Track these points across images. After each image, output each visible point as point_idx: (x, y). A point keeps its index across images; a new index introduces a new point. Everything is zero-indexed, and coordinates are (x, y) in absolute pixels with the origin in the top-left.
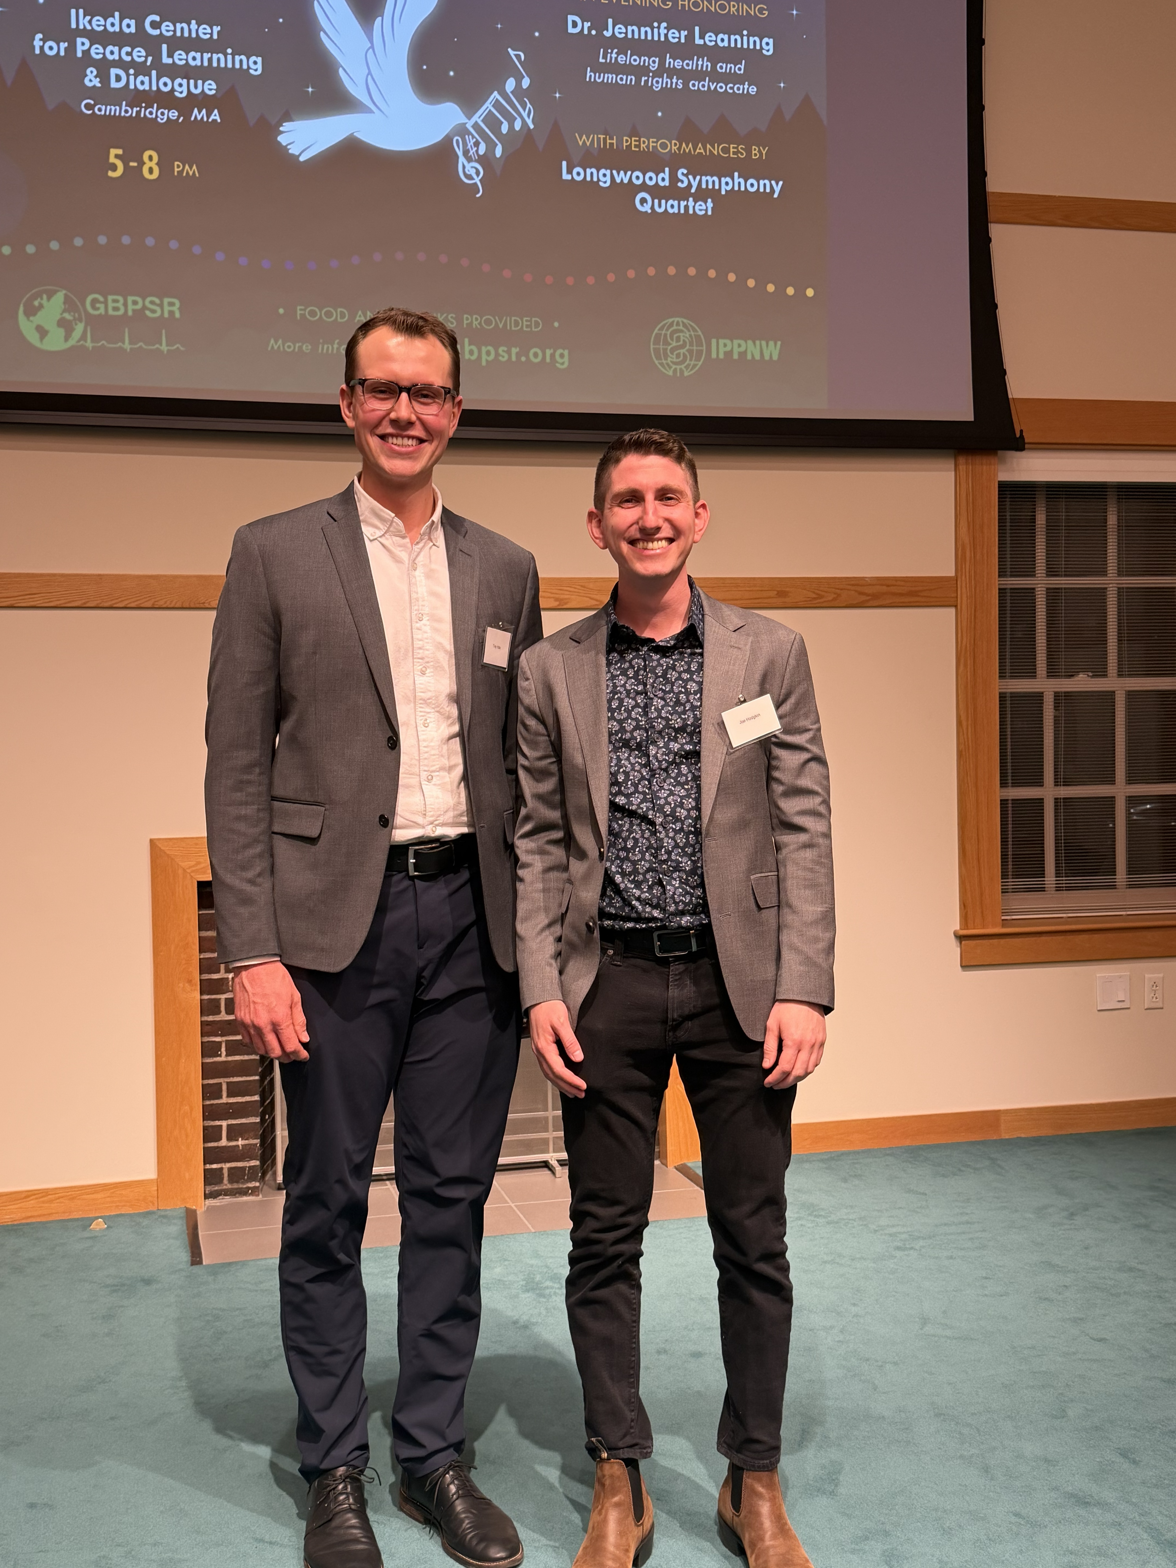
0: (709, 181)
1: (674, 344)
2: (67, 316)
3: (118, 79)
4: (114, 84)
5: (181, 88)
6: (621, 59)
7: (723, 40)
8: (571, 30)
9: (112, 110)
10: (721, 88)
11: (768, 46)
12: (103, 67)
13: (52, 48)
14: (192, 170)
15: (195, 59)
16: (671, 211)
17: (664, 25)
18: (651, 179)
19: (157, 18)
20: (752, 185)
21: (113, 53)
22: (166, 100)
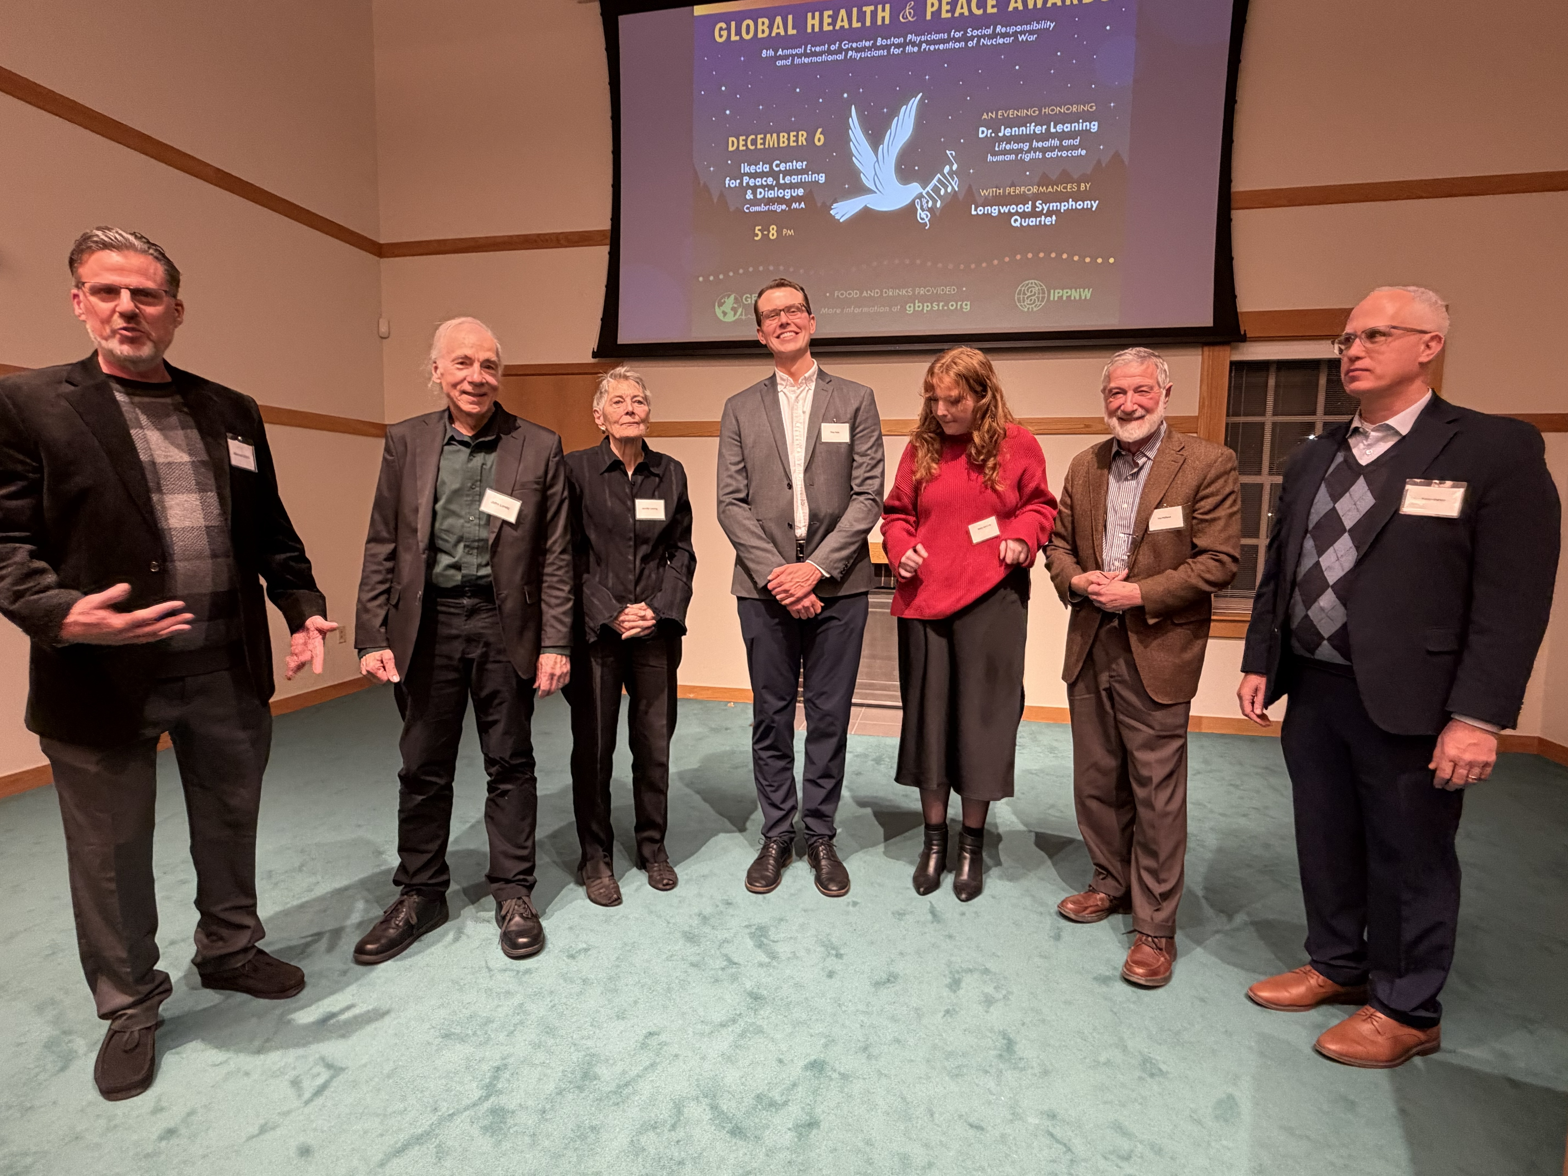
0: (1054, 206)
1: (1029, 294)
2: (735, 306)
3: (761, 194)
4: (759, 196)
5: (787, 193)
6: (1008, 147)
7: (1067, 128)
8: (981, 136)
9: (757, 209)
10: (1064, 154)
11: (1094, 127)
12: (754, 189)
13: (734, 184)
14: (791, 232)
15: (795, 179)
16: (1031, 224)
17: (1033, 124)
18: (1021, 208)
19: (778, 162)
20: (1080, 205)
21: (759, 182)
22: (780, 200)
